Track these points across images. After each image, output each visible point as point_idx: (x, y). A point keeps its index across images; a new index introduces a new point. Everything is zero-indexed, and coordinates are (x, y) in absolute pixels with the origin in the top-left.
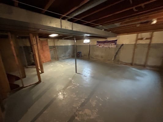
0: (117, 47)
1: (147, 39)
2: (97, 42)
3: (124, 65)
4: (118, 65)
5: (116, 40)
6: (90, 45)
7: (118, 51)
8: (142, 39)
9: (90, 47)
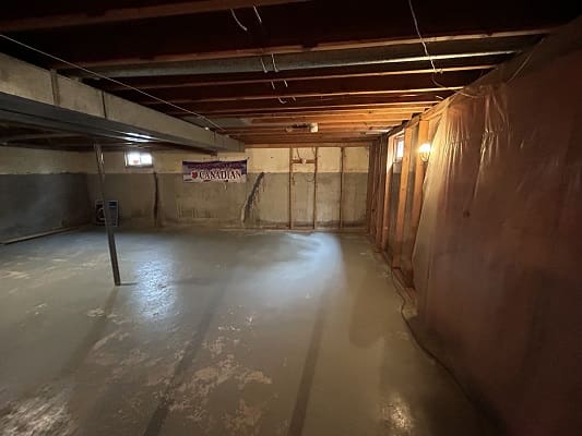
0: (248, 180)
1: (308, 162)
2: (185, 163)
3: (273, 228)
4: (261, 233)
5: (245, 162)
6: (155, 174)
7: (253, 193)
8: (300, 161)
9: (157, 181)
